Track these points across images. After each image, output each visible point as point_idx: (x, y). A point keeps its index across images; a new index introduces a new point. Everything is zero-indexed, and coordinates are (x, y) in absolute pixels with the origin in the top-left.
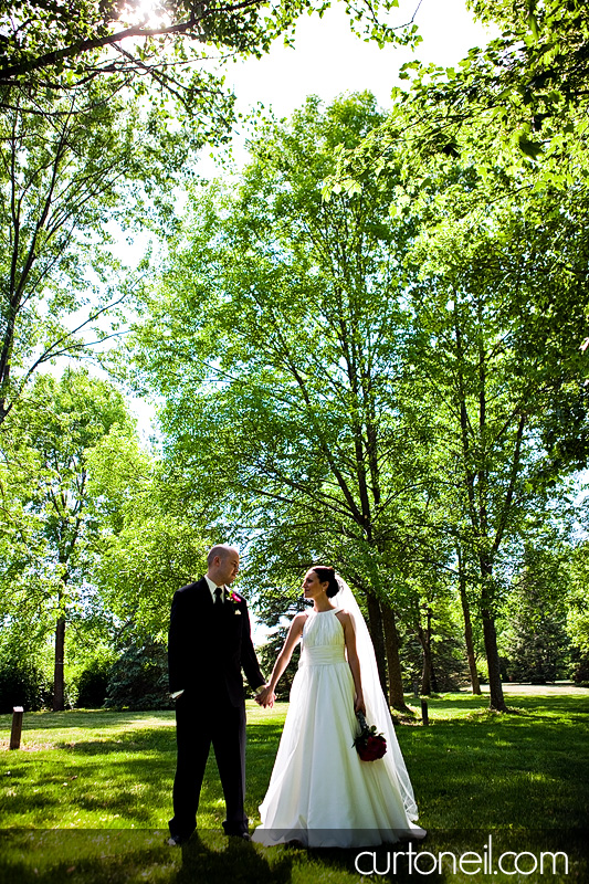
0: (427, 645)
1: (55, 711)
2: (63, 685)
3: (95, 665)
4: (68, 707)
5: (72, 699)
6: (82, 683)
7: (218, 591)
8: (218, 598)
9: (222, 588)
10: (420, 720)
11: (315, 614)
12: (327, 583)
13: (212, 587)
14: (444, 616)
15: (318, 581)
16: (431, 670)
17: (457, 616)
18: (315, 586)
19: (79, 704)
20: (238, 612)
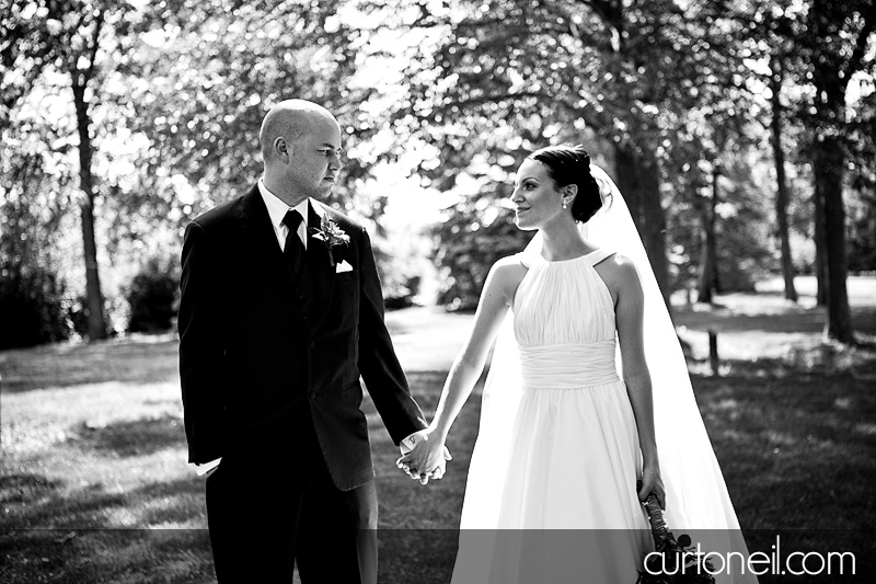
0: (710, 221)
1: (93, 340)
2: (102, 300)
3: (154, 264)
4: (114, 333)
5: (119, 322)
6: (134, 294)
7: (292, 220)
8: (293, 238)
9: (302, 209)
10: (703, 361)
11: (545, 264)
12: (574, 189)
13: (277, 210)
14: (742, 174)
15: (549, 184)
16: (713, 260)
17: (762, 173)
18: (544, 197)
19: (133, 327)
20: (344, 267)
